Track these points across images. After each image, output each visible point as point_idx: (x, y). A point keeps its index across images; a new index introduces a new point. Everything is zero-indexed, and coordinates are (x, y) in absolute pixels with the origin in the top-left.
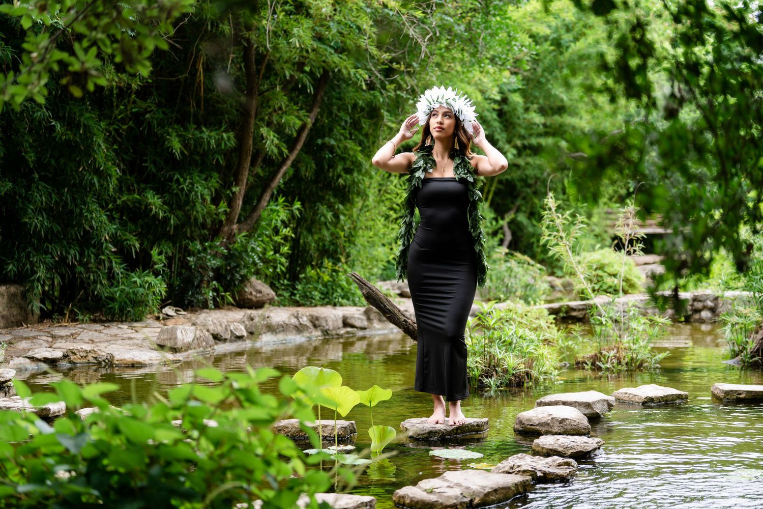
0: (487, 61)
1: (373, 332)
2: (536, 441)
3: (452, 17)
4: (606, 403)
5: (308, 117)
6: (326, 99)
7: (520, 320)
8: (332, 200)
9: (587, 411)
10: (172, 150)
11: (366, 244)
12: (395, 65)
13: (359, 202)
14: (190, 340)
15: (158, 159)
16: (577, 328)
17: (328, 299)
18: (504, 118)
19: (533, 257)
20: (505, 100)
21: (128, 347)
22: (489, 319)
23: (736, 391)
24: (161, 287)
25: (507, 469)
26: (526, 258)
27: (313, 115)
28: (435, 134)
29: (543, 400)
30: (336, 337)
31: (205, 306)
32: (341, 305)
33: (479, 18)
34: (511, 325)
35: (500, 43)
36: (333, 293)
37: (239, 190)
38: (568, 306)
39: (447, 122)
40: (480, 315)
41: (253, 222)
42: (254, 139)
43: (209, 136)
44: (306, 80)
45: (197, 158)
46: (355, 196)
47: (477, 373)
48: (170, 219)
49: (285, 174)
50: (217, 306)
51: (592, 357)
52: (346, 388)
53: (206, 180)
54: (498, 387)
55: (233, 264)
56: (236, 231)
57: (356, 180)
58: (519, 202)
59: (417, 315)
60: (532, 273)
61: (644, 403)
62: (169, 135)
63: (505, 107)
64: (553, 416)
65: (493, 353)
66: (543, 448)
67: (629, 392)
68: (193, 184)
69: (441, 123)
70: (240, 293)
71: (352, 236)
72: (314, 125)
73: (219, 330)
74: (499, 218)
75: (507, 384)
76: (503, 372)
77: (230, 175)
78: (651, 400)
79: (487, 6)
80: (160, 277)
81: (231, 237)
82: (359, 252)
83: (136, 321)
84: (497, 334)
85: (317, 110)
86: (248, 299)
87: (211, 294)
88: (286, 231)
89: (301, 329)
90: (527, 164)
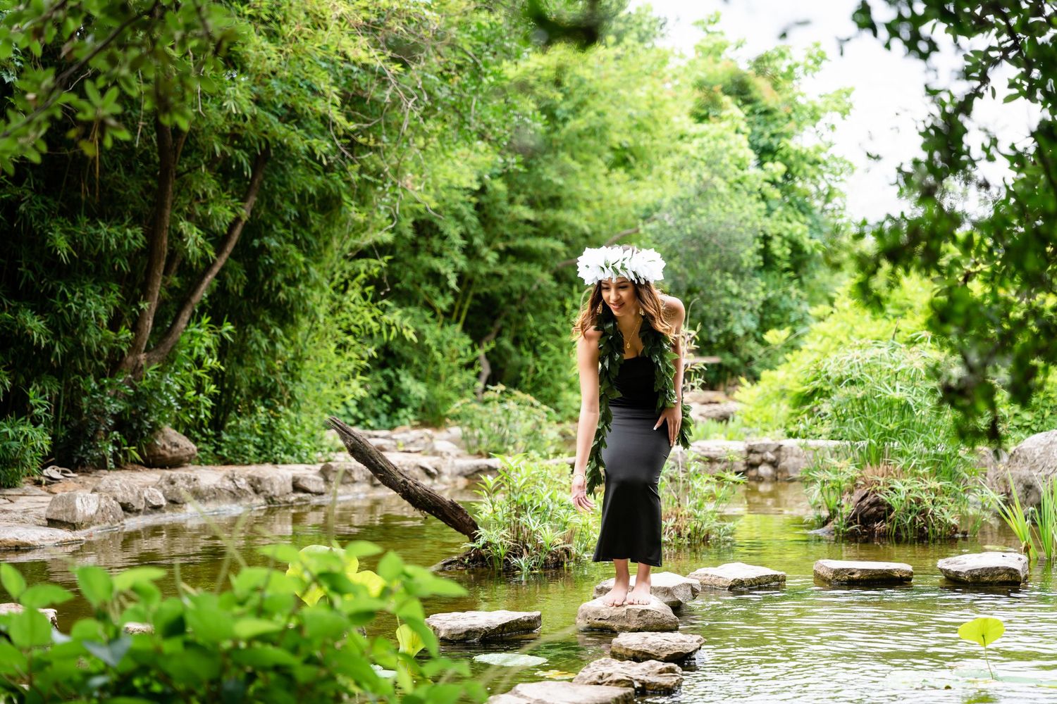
1: (333, 499)
2: (615, 640)
4: (689, 588)
5: (243, 207)
6: (266, 184)
8: (268, 321)
9: (669, 599)
10: (56, 251)
11: (315, 379)
12: (361, 139)
13: (305, 324)
14: (93, 512)
15: (36, 263)
17: (266, 454)
18: (483, 212)
20: (483, 189)
21: (5, 523)
22: (516, 478)
23: (848, 570)
24: (41, 439)
25: (595, 678)
26: (529, 398)
27: (248, 205)
29: (604, 586)
30: (284, 505)
31: (102, 465)
32: (284, 463)
34: (542, 486)
36: (272, 447)
37: (148, 306)
40: (503, 473)
41: (167, 350)
42: (170, 237)
43: (107, 232)
44: (243, 158)
45: (90, 263)
46: (300, 316)
47: (502, 551)
48: (54, 347)
49: (210, 285)
50: (119, 466)
53: (102, 293)
55: (141, 408)
56: (143, 362)
57: (302, 294)
58: (500, 323)
60: (536, 417)
61: (731, 588)
62: (51, 231)
65: (523, 523)
66: (627, 649)
67: (710, 573)
68: (83, 299)
70: (149, 447)
71: (297, 370)
72: (250, 218)
73: (130, 498)
74: (476, 346)
75: (542, 565)
76: (536, 549)
77: (135, 287)
78: (741, 583)
80: (42, 426)
81: (137, 370)
82: (306, 390)
83: (9, 487)
84: (527, 498)
85: (253, 199)
86: (160, 455)
87: (111, 449)
88: (212, 362)
89: (238, 495)
90: (511, 273)
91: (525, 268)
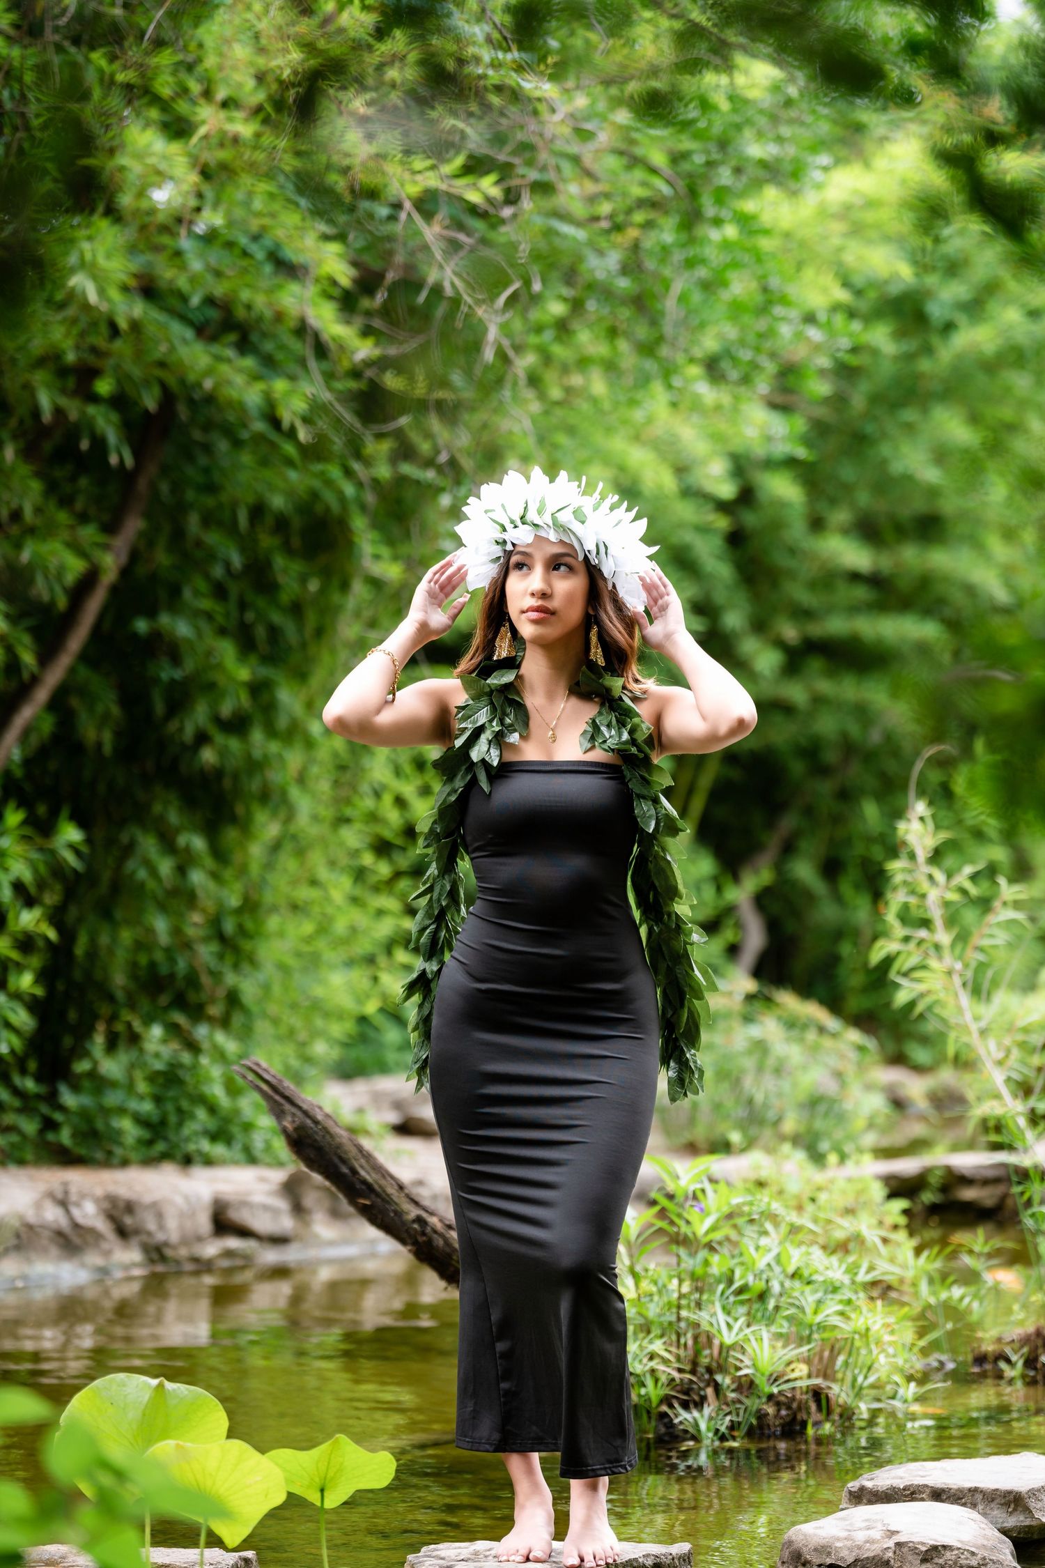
0: (695, 371)
1: (312, 1253)
3: (578, 224)
5: (106, 547)
6: (164, 488)
7: (793, 1217)
8: (173, 817)
9: (1012, 1522)
11: (291, 961)
12: (392, 381)
13: (268, 828)
16: (977, 1240)
17: (164, 1143)
18: (746, 552)
19: (834, 1004)
20: (747, 496)
22: (693, 1214)
26: (812, 1010)
27: (123, 542)
28: (527, 630)
29: (869, 1484)
30: (189, 1267)
32: (209, 1162)
33: (667, 233)
34: (766, 1233)
35: (736, 310)
36: (180, 1124)
38: (949, 1170)
39: (567, 587)
40: (664, 1202)
44: (107, 424)
46: (255, 806)
47: (652, 1391)
49: (26, 733)
51: (1026, 1340)
52: (237, 1444)
54: (723, 1438)
57: (258, 754)
58: (789, 822)
59: (461, 1204)
60: (832, 1059)
63: (750, 519)
64: (901, 1538)
65: (705, 1326)
69: (544, 595)
71: (247, 936)
72: (126, 572)
74: (727, 879)
75: (751, 1427)
76: (739, 1389)
79: (693, 193)
82: (269, 985)
84: (718, 1264)
85: (134, 525)
88: (28, 919)
89: (76, 1240)
90: (818, 701)
91: (848, 689)
